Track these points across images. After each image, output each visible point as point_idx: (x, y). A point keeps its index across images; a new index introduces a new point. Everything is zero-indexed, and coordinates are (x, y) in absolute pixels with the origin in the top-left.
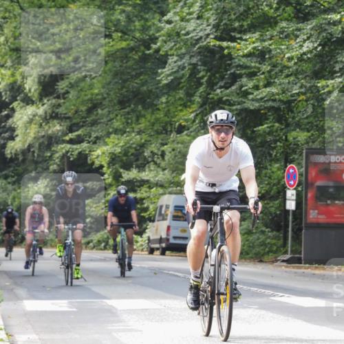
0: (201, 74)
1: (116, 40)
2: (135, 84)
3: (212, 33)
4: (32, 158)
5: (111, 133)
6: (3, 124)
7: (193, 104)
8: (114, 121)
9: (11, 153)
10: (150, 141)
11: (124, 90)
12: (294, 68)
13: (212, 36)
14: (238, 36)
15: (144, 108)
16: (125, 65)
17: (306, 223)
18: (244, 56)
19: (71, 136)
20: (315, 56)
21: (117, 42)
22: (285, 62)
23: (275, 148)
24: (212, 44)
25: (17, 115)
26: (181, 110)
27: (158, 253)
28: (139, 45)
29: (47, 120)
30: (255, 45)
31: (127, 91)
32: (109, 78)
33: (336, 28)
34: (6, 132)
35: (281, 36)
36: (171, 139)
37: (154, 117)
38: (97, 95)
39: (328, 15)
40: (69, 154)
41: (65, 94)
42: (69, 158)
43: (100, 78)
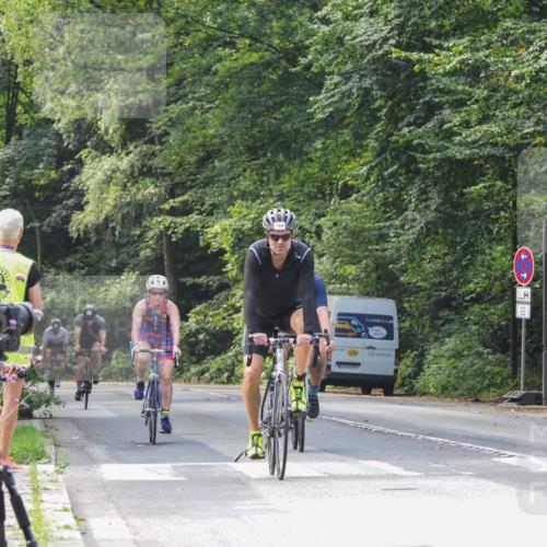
0: (378, 104)
1: (242, 51)
2: (269, 121)
3: (393, 37)
4: (111, 239)
5: (236, 199)
6: (65, 185)
7: (366, 150)
8: (241, 178)
9: (78, 230)
10: (298, 210)
11: (256, 130)
12: (526, 93)
13: (392, 42)
14: (436, 42)
15: (287, 158)
16: (256, 90)
18: (445, 74)
19: (173, 203)
21: (243, 54)
22: (511, 84)
23: (497, 220)
24: (394, 56)
25: (87, 171)
26: (347, 162)
28: (279, 58)
29: (134, 178)
30: (462, 57)
31: (259, 132)
32: (231, 110)
34: (70, 197)
35: (505, 42)
36: (332, 208)
37: (303, 173)
38: (213, 137)
40: (169, 233)
41: (161, 136)
42: (170, 237)
43: (217, 111)
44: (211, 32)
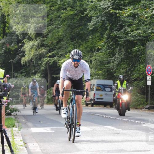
0: (107, 25)
1: (68, 11)
2: (77, 31)
4: (33, 64)
5: (67, 53)
6: (20, 49)
7: (104, 38)
8: (69, 47)
9: (24, 62)
10: (85, 55)
11: (73, 33)
12: (149, 21)
14: (123, 8)
15: (82, 41)
16: (73, 22)
18: (126, 16)
19: (50, 54)
23: (141, 57)
25: (26, 45)
26: (99, 42)
27: (90, 105)
28: (79, 13)
29: (39, 47)
30: (131, 12)
31: (74, 34)
32: (66, 28)
34: (21, 53)
35: (143, 7)
36: (95, 55)
37: (86, 45)
38: (61, 35)
40: (49, 62)
41: (46, 35)
42: (49, 64)
43: (62, 28)
44: (60, 6)
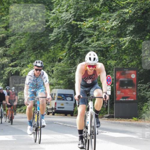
0: (68, 36)
2: (39, 41)
3: (72, 18)
5: (30, 62)
7: (65, 49)
8: (31, 57)
10: (47, 65)
11: (35, 43)
12: (109, 33)
13: (72, 19)
14: (84, 19)
15: (44, 51)
17: (116, 101)
18: (87, 28)
19: (12, 64)
20: (118, 27)
22: (105, 31)
24: (73, 23)
26: (60, 52)
27: (51, 114)
29: (2, 57)
30: (91, 23)
31: (36, 44)
32: (28, 38)
33: (126, 15)
35: (103, 19)
36: (56, 65)
37: (48, 55)
38: (23, 46)
39: (123, 10)
40: (11, 72)
41: (9, 45)
42: (12, 73)
43: (24, 39)
